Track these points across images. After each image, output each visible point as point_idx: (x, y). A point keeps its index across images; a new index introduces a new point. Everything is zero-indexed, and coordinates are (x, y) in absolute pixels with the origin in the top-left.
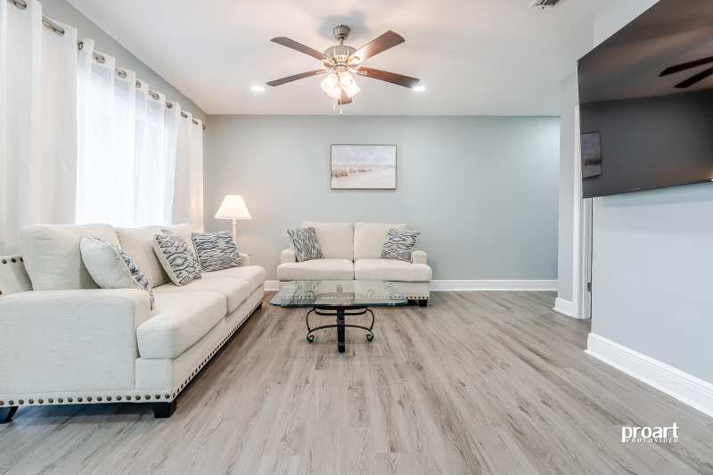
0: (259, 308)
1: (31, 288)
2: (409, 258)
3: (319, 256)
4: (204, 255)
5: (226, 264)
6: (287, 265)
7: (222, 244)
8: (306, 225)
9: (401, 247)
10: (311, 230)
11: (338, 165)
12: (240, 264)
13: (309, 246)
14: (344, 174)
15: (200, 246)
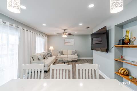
0: (55, 62)
1: (34, 60)
2: (75, 55)
3: (63, 54)
4: (48, 55)
5: (51, 56)
6: (59, 56)
7: (50, 53)
8: (61, 50)
9: (74, 53)
10: (62, 51)
11: (66, 42)
12: (53, 56)
13: (62, 53)
14: (66, 43)
15: (48, 54)
